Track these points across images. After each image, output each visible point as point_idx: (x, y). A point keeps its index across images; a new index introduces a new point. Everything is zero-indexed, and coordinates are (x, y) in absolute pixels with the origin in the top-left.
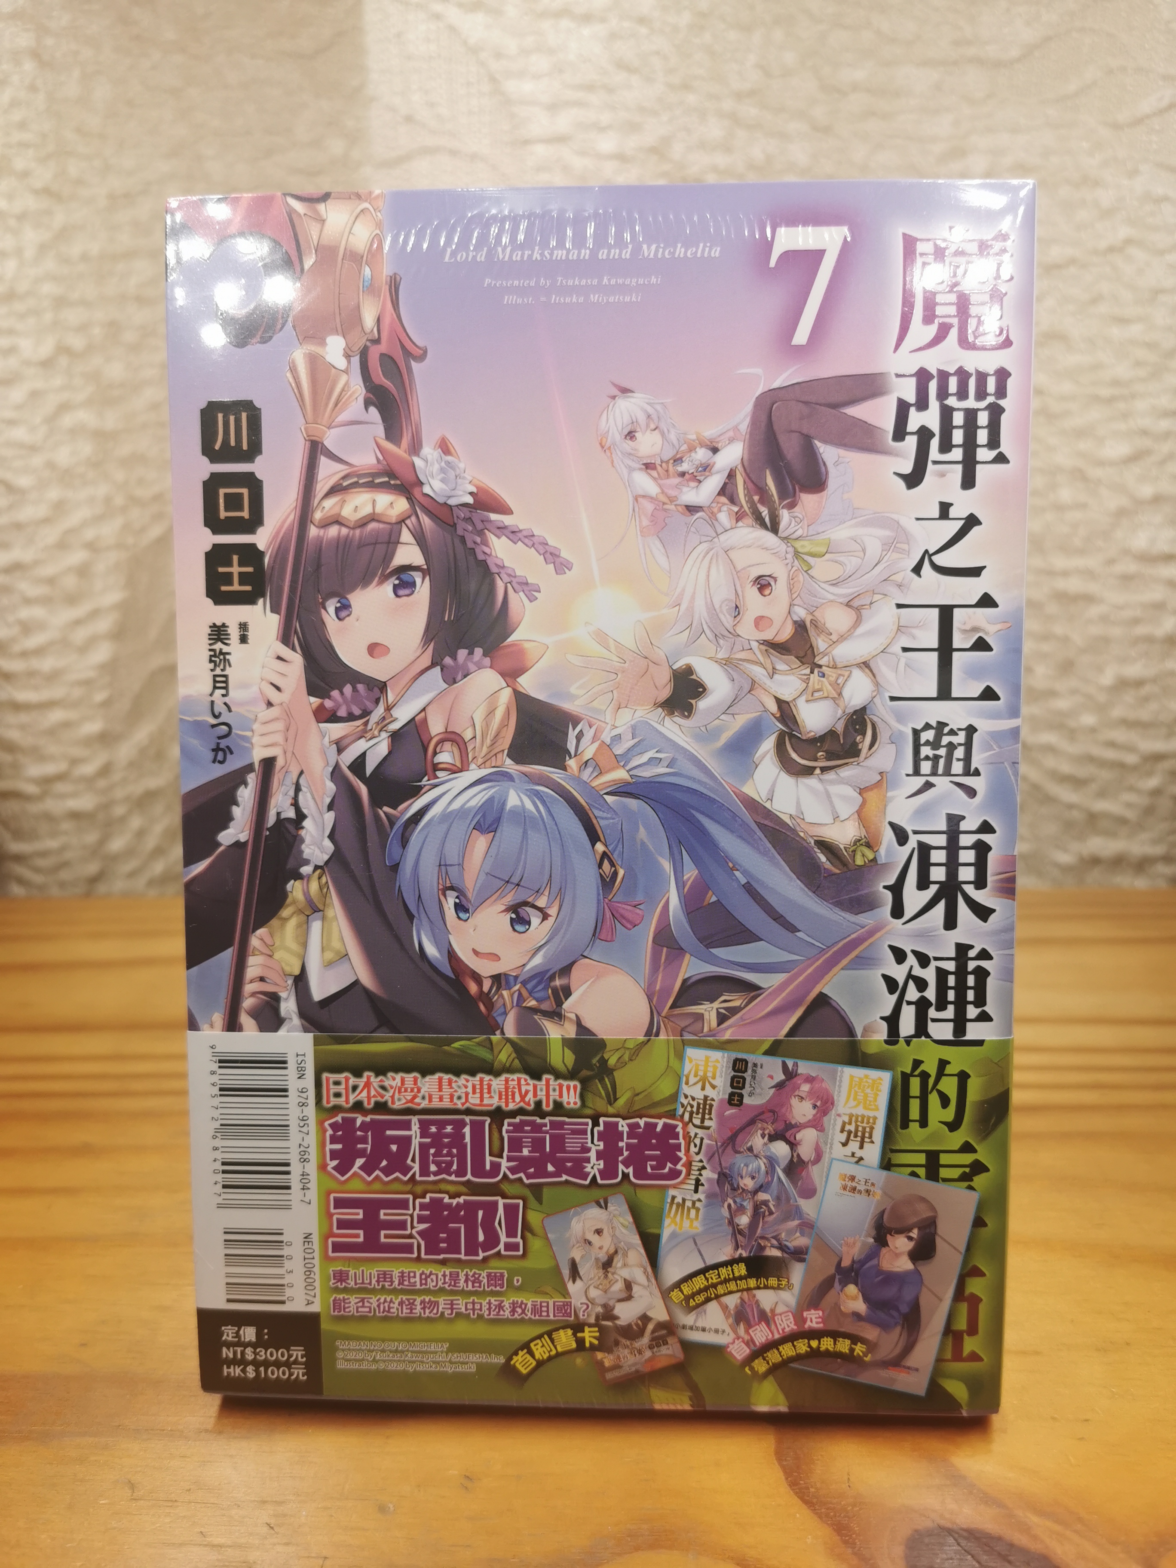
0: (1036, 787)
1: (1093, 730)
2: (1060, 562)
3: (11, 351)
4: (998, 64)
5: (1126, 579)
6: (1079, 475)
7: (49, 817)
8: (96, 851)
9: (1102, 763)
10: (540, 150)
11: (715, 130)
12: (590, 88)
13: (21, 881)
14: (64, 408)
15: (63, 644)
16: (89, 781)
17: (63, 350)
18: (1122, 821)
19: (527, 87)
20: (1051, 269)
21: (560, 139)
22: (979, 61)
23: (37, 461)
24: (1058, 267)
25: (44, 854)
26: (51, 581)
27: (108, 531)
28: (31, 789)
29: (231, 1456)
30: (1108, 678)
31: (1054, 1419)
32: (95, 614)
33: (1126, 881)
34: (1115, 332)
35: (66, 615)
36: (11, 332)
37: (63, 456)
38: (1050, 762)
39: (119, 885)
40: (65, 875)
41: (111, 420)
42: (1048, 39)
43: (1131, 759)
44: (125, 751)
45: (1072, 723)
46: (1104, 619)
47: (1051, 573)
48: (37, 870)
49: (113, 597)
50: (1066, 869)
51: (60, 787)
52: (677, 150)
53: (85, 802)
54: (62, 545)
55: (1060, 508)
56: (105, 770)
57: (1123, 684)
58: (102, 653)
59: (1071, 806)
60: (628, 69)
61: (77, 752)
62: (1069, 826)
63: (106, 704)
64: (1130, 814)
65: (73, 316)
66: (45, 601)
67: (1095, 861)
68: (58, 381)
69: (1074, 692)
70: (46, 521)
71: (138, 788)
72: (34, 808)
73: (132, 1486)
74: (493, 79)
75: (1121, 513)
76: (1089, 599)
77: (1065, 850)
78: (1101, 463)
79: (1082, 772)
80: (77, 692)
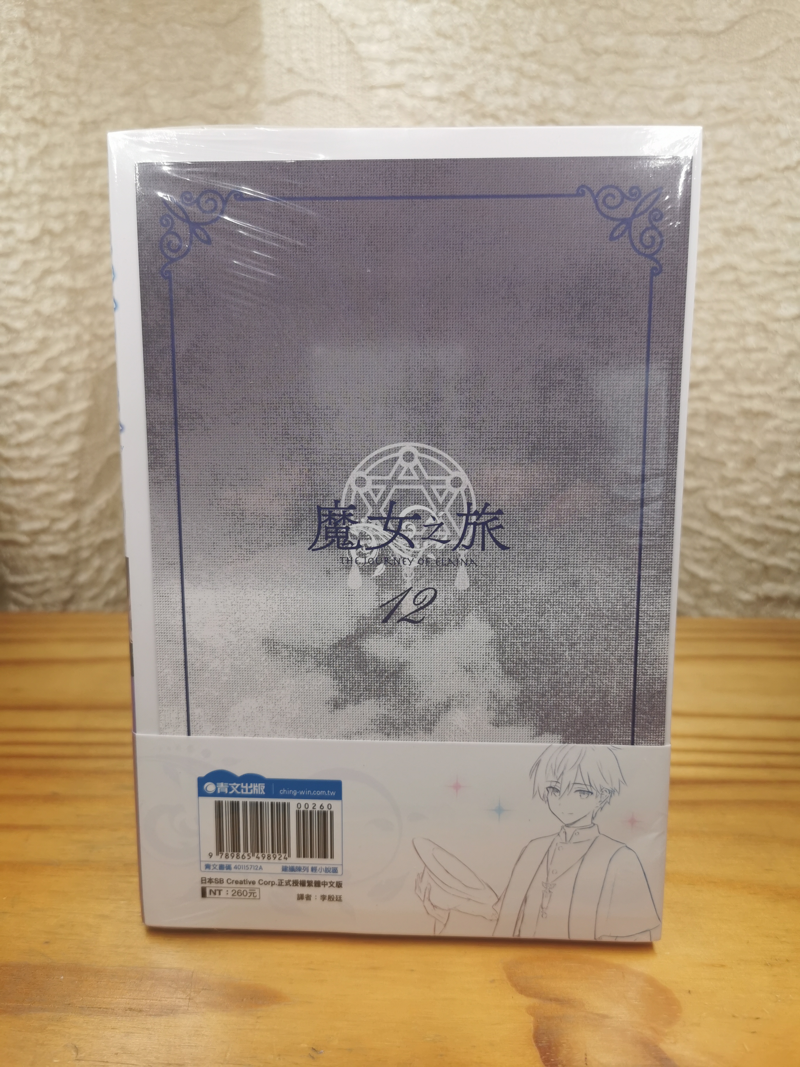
0: (726, 546)
1: (768, 507)
2: (746, 389)
3: (10, 232)
4: (709, 35)
5: (794, 402)
6: (761, 328)
7: (36, 559)
8: (69, 582)
9: (775, 531)
10: (383, 93)
11: (506, 80)
12: (418, 49)
13: (17, 602)
14: (47, 272)
15: (46, 438)
16: (64, 534)
17: (46, 231)
18: (787, 572)
19: (374, 48)
20: (744, 181)
21: (397, 86)
22: (695, 33)
23: (28, 310)
24: (749, 180)
25: (32, 584)
26: (38, 394)
27: (78, 359)
28: (24, 539)
29: (148, 1029)
30: (779, 472)
31: (734, 1016)
32: (69, 417)
33: (788, 613)
34: (790, 227)
35: (48, 418)
36: (9, 219)
37: (46, 307)
38: (737, 529)
39: (85, 605)
40: (47, 599)
41: (81, 281)
42: (745, 17)
43: (794, 528)
44: (89, 513)
45: (753, 502)
46: (777, 429)
47: (740, 396)
48: (28, 595)
49: (81, 405)
50: (747, 604)
51: (44, 538)
52: (479, 94)
53: (61, 548)
54: (46, 369)
55: (747, 351)
56: (76, 526)
57: (790, 476)
58: (73, 445)
59: (751, 561)
60: (446, 37)
61: (57, 513)
62: (749, 574)
63: (76, 480)
64: (793, 567)
65: (54, 208)
66: (34, 408)
67: (768, 599)
68: (43, 254)
69: (755, 480)
70: (34, 352)
71: (97, 539)
72: (26, 552)
73: (77, 1050)
74: (349, 42)
75: (791, 355)
76: (767, 415)
77: (747, 591)
78: (778, 320)
79: (759, 537)
80: (56, 472)
